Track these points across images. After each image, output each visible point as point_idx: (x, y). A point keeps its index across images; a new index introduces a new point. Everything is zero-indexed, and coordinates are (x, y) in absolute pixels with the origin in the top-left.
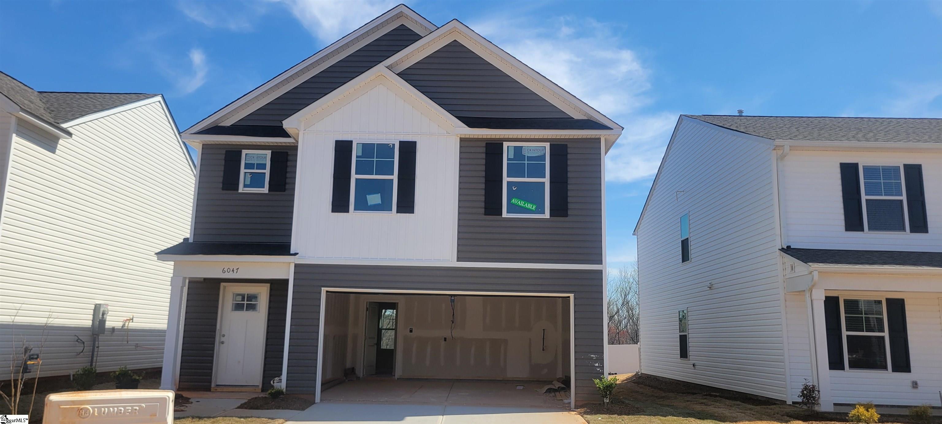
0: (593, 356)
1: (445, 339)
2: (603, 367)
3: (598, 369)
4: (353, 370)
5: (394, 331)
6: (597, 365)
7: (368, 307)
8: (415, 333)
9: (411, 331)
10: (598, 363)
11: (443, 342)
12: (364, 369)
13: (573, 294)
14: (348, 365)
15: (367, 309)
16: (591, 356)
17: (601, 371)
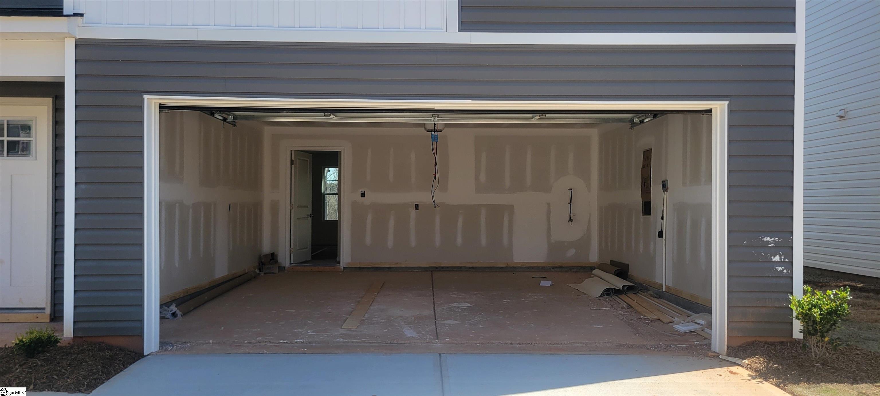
0: (768, 239)
1: (417, 207)
2: (791, 263)
3: (780, 269)
4: (273, 257)
5: (337, 196)
6: (777, 258)
7: (293, 158)
8: (371, 197)
9: (363, 195)
10: (780, 256)
11: (413, 213)
12: (292, 255)
13: (728, 102)
14: (266, 248)
15: (292, 161)
16: (765, 239)
17: (785, 271)
